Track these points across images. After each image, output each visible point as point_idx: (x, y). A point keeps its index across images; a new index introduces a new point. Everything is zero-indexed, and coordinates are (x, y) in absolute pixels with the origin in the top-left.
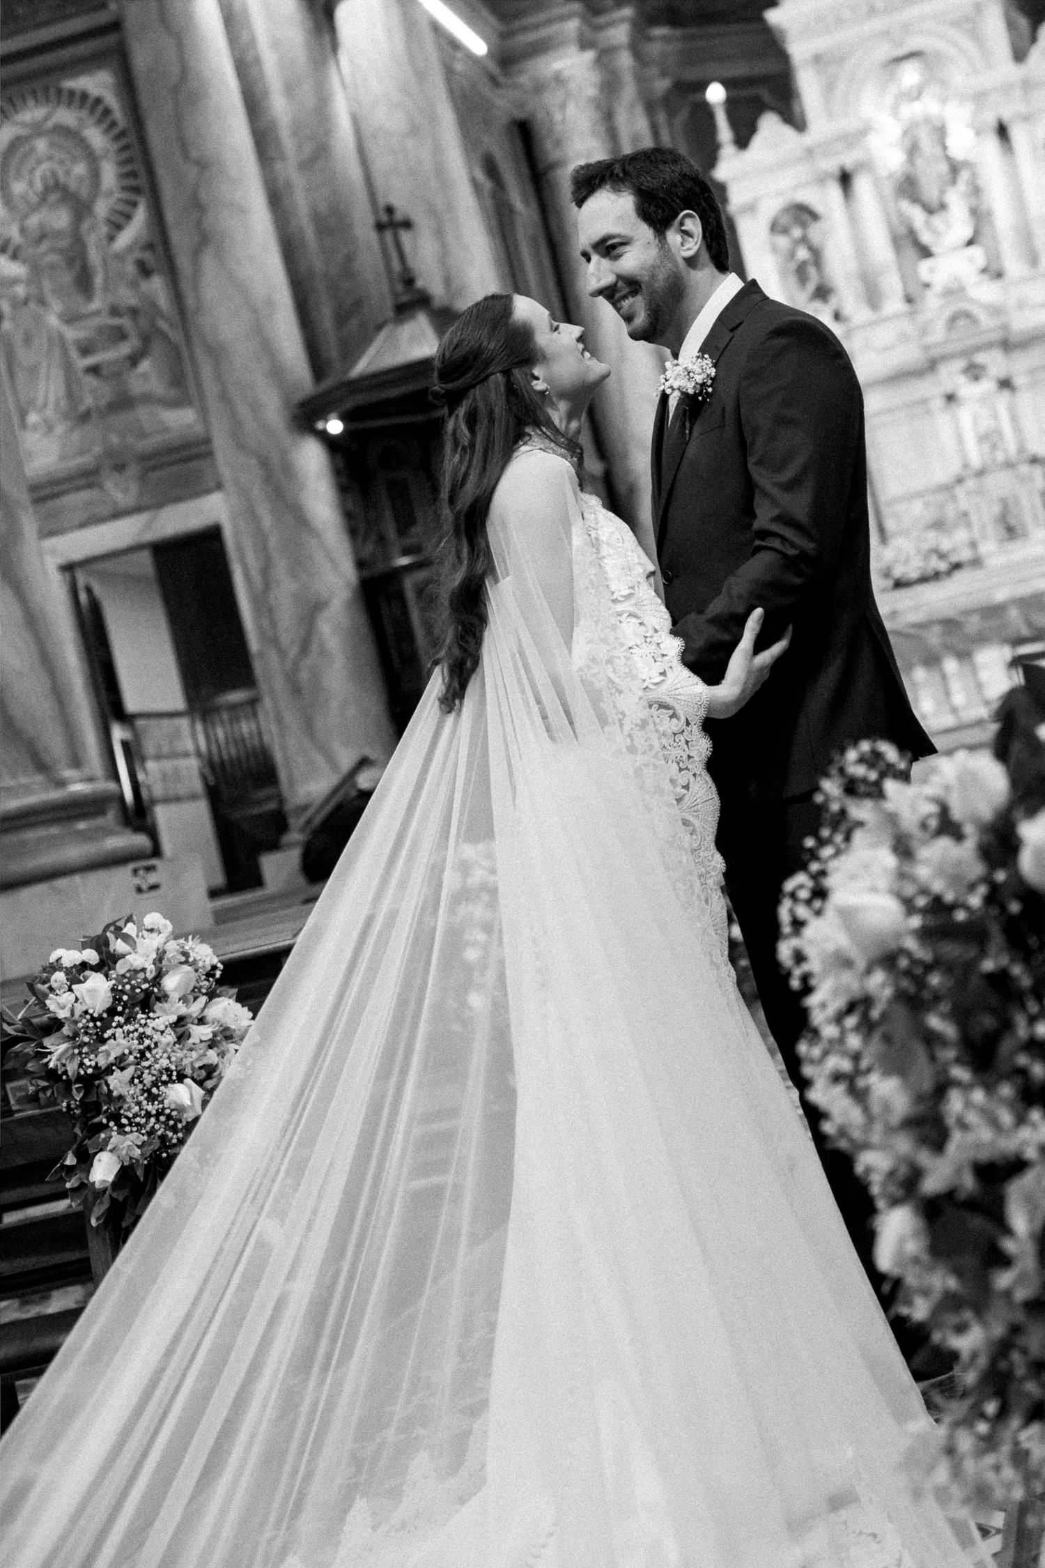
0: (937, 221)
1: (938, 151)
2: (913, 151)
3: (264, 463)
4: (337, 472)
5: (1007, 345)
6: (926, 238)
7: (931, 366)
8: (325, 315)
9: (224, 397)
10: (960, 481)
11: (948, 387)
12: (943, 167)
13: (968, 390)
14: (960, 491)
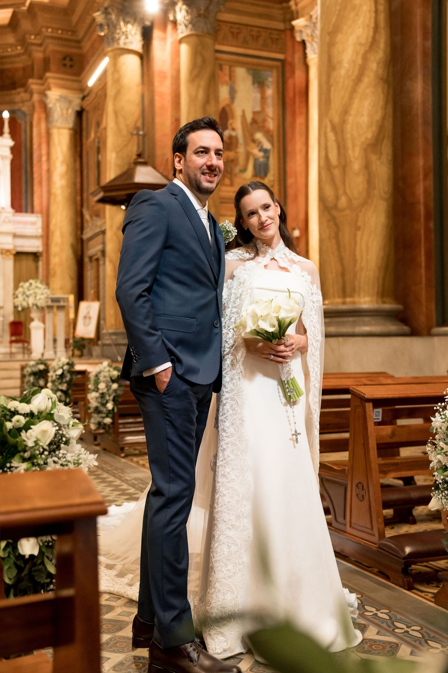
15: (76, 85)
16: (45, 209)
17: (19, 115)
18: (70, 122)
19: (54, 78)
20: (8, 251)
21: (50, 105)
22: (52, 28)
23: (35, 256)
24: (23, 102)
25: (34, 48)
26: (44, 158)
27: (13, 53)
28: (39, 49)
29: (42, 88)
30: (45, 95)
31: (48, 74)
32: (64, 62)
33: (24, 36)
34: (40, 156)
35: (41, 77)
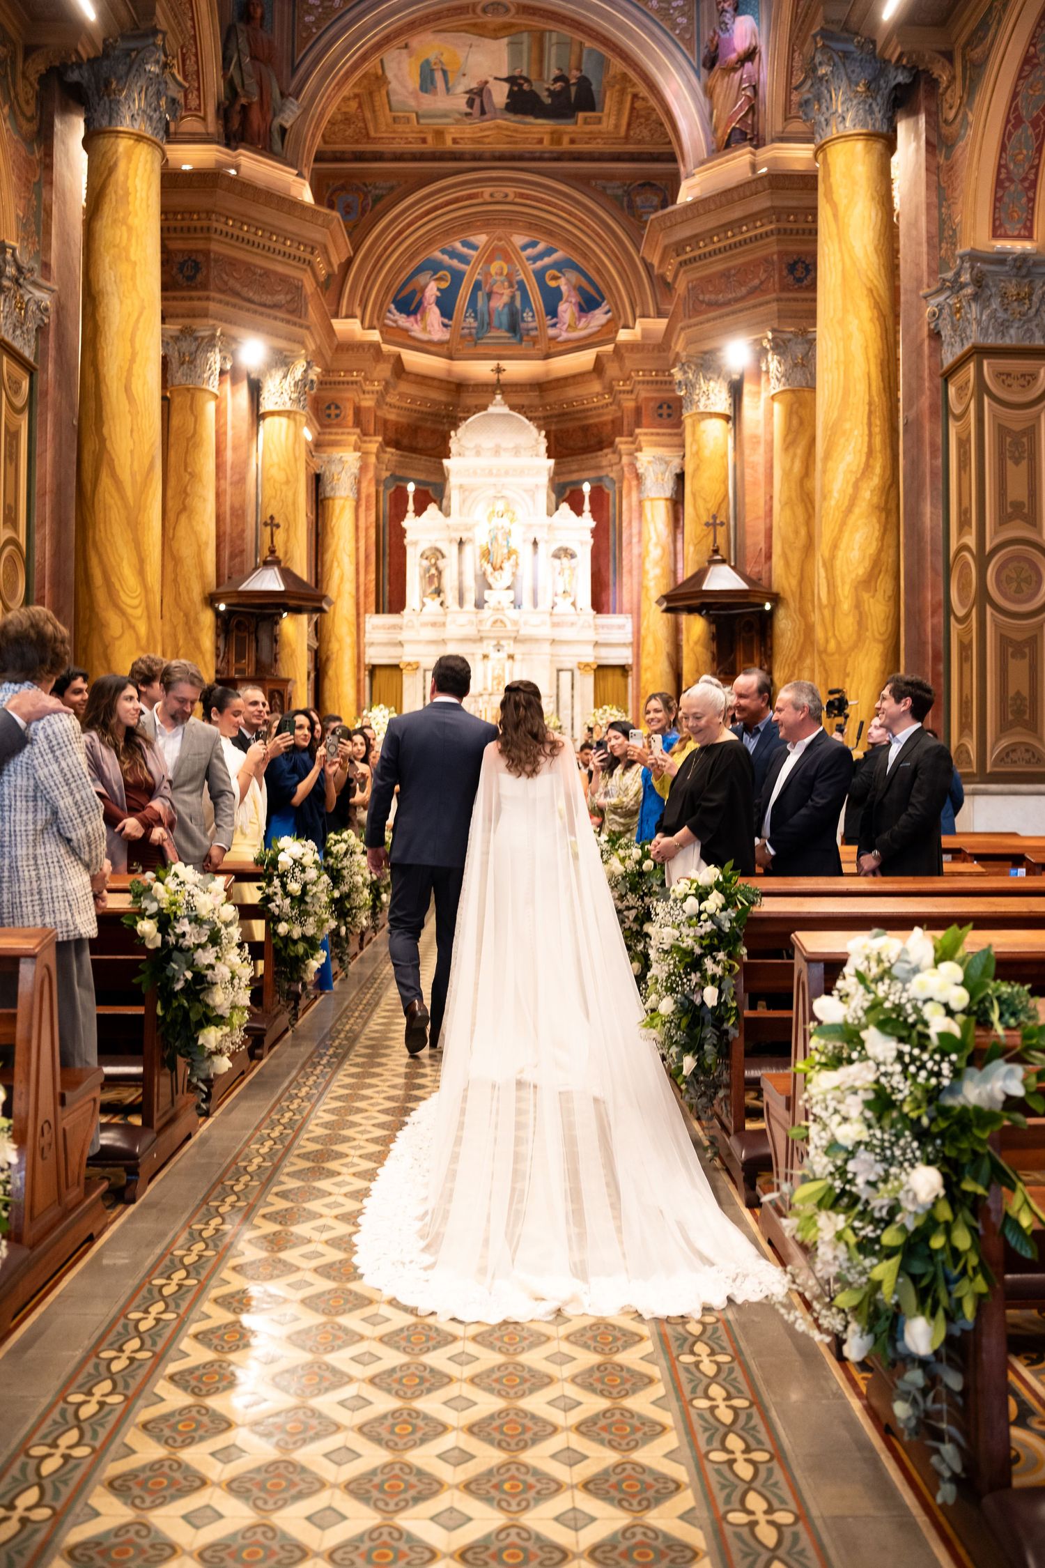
0: (496, 573)
1: (505, 543)
2: (495, 539)
3: (186, 615)
4: (217, 627)
5: (516, 640)
6: (491, 580)
7: (481, 639)
8: (226, 554)
9: (175, 580)
10: (481, 695)
11: (486, 652)
12: (505, 551)
13: (494, 655)
14: (480, 700)
15: (676, 440)
16: (635, 607)
17: (607, 482)
18: (668, 490)
19: (646, 434)
20: (587, 665)
21: (641, 471)
22: (643, 370)
23: (623, 669)
24: (611, 465)
25: (622, 396)
26: (635, 540)
27: (600, 404)
28: (629, 396)
29: (633, 447)
30: (636, 458)
31: (638, 431)
32: (660, 411)
33: (611, 383)
34: (631, 536)
35: (631, 434)
